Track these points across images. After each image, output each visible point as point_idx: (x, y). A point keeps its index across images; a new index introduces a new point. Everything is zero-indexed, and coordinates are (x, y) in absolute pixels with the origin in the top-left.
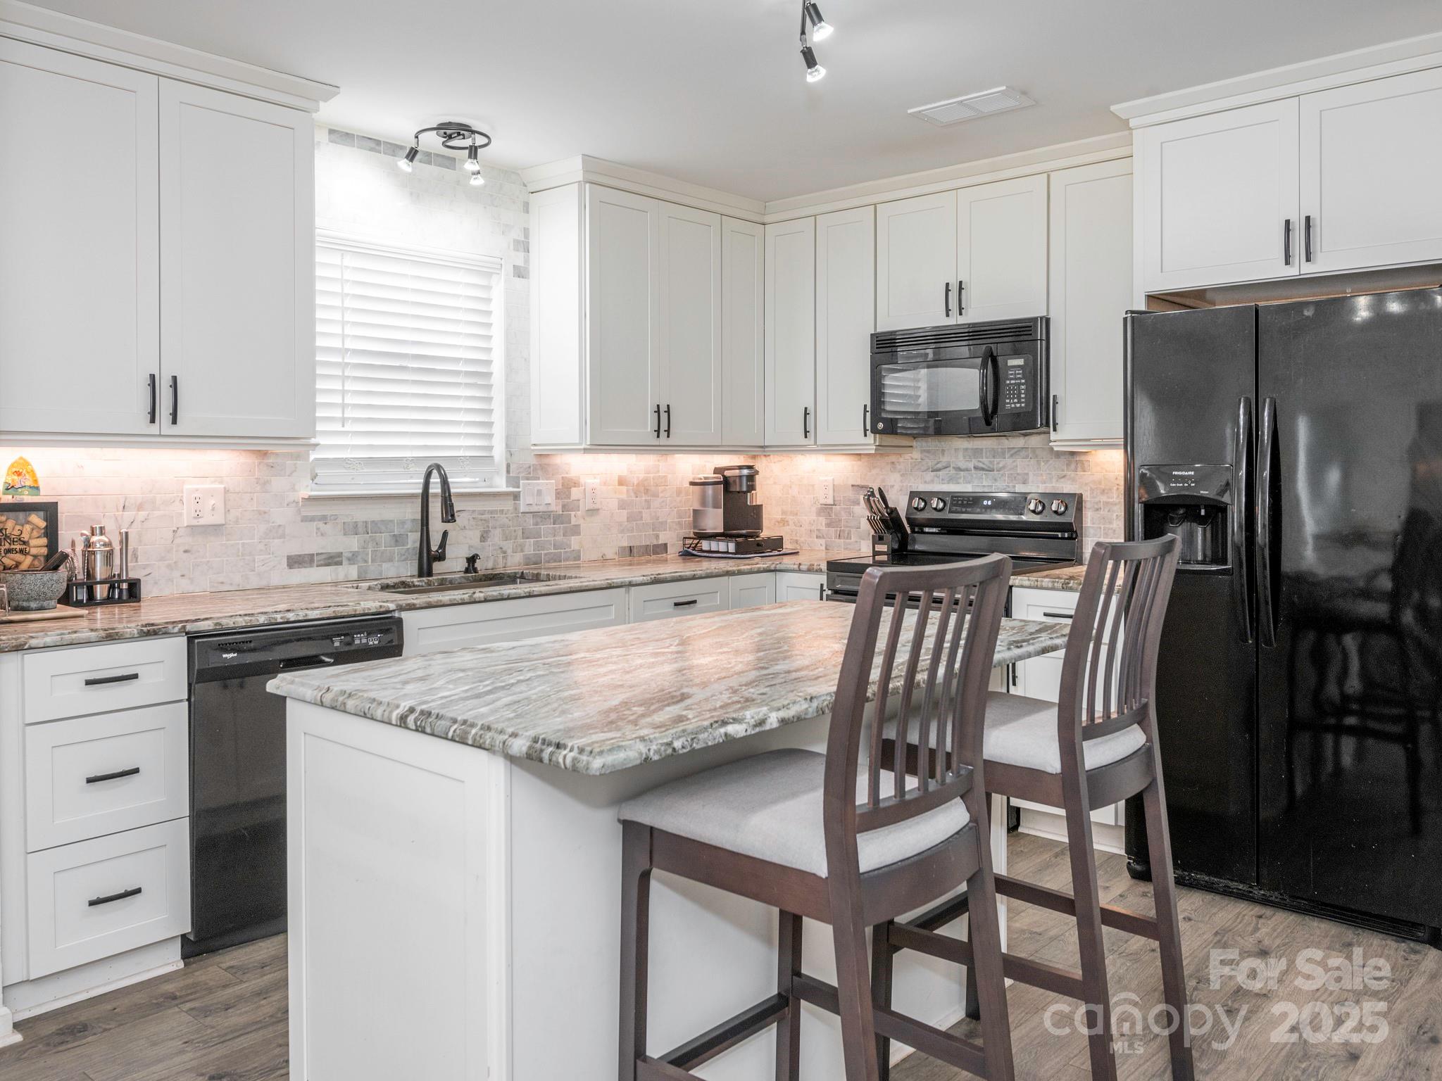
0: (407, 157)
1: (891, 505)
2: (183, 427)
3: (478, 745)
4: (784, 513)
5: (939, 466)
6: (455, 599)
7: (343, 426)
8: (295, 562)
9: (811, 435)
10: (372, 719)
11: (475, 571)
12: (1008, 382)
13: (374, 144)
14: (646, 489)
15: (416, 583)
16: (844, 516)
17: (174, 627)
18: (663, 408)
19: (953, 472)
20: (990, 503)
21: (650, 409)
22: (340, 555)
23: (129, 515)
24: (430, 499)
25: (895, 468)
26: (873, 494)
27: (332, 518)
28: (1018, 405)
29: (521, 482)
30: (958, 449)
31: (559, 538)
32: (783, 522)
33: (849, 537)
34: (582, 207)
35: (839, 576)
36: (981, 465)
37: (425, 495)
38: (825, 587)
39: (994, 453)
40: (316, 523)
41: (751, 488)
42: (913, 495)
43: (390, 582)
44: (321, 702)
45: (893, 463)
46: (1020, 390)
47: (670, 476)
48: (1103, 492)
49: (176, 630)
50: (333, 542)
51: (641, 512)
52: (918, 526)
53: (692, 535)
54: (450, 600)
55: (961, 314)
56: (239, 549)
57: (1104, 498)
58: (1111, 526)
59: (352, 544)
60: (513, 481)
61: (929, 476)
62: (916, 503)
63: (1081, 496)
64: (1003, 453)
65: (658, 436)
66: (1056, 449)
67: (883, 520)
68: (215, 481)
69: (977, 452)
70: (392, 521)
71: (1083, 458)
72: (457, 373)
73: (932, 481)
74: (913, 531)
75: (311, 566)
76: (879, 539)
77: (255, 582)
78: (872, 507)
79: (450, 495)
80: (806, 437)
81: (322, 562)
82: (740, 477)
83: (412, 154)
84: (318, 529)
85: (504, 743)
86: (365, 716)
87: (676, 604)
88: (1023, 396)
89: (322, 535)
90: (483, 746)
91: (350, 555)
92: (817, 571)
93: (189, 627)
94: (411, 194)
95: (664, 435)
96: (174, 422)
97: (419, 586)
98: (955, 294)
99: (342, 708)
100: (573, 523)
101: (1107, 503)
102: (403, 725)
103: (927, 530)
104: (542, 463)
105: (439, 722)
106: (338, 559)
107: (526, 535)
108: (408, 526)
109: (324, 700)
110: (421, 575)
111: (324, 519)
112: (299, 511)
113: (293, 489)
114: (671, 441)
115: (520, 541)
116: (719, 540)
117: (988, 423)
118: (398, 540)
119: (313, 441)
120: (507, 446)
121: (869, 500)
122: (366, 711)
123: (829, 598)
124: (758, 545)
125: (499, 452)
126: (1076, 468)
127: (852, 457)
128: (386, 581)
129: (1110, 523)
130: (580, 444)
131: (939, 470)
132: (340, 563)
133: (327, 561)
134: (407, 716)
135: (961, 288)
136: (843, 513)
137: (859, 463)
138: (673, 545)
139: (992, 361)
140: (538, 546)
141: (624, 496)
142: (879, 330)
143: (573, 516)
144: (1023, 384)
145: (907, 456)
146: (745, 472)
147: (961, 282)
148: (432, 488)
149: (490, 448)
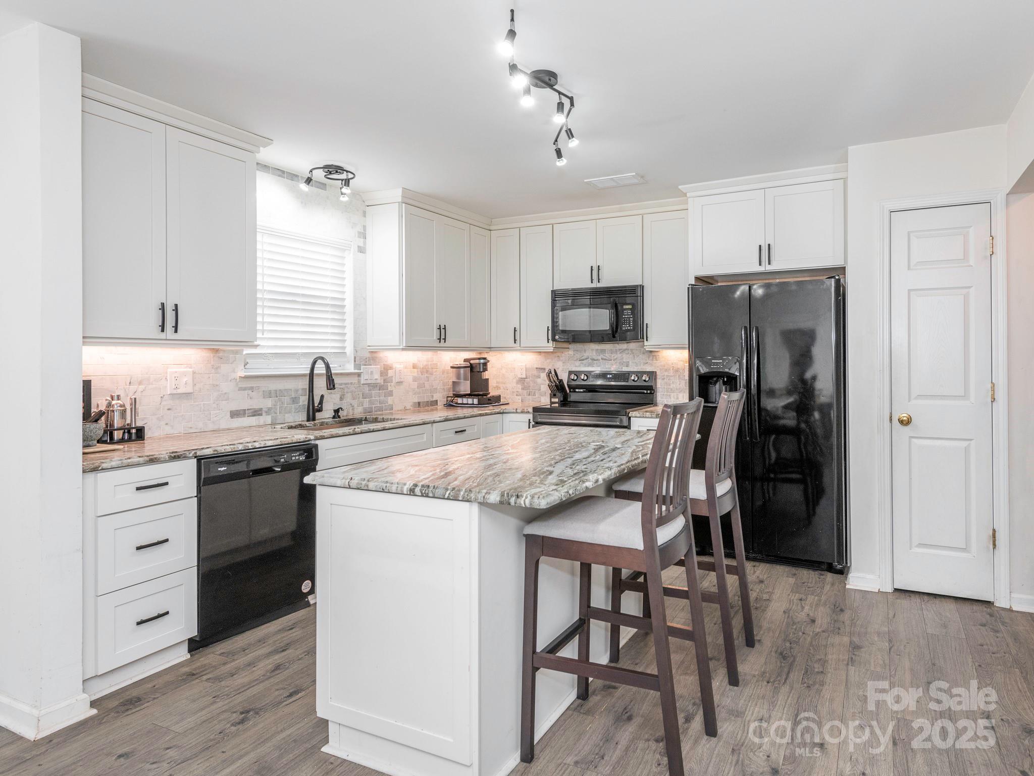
0: (305, 182)
1: (560, 378)
2: (181, 334)
3: (466, 499)
4: (497, 382)
5: (582, 358)
6: (345, 432)
7: (263, 335)
8: (235, 415)
9: (518, 341)
10: (389, 492)
11: (339, 417)
12: (624, 316)
13: (281, 173)
14: (426, 371)
15: (308, 425)
16: (532, 384)
17: (189, 454)
18: (442, 327)
19: (590, 361)
20: (611, 376)
21: (435, 327)
22: (261, 409)
23: (133, 388)
24: (314, 377)
25: (559, 359)
26: (551, 372)
27: (257, 388)
28: (629, 328)
29: (362, 367)
30: (592, 349)
31: (382, 398)
32: (498, 388)
33: (534, 395)
34: (401, 216)
35: (539, 415)
36: (605, 358)
37: (312, 375)
38: (531, 421)
39: (612, 352)
40: (246, 392)
41: (485, 370)
42: (570, 373)
43: (293, 424)
44: (349, 485)
45: (558, 356)
46: (630, 320)
47: (439, 363)
48: (666, 370)
49: (191, 455)
50: (258, 402)
51: (424, 383)
52: (573, 388)
53: (452, 395)
54: (343, 433)
55: (599, 282)
56: (201, 408)
57: (666, 374)
58: (670, 387)
59: (269, 403)
60: (357, 366)
61: (578, 363)
62: (572, 377)
63: (656, 372)
64: (616, 351)
65: (440, 342)
66: (647, 349)
67: (556, 386)
68: (187, 367)
69: (603, 351)
70: (291, 390)
71: (656, 354)
72: (327, 305)
73: (580, 366)
74: (570, 392)
75: (244, 417)
76: (553, 395)
77: (211, 427)
78: (550, 380)
79: (331, 374)
80: (515, 343)
81: (250, 414)
82: (480, 364)
83: (309, 181)
84: (248, 395)
85: (484, 497)
86: (383, 491)
87: (456, 432)
88: (631, 323)
89: (251, 398)
90: (470, 500)
91: (266, 410)
92: (526, 413)
93: (199, 453)
94: (302, 203)
95: (442, 341)
96: (176, 331)
97: (309, 426)
98: (596, 271)
99: (366, 488)
100: (389, 389)
101: (668, 376)
102: (412, 494)
103: (577, 390)
104: (372, 357)
105: (437, 491)
106: (260, 412)
107: (364, 397)
108: (300, 392)
109: (351, 485)
110: (308, 420)
111: (252, 389)
112: (237, 384)
113: (234, 371)
114: (445, 345)
115: (361, 400)
116: (468, 398)
117: (614, 337)
118: (295, 400)
119: (256, 343)
120: (354, 346)
121: (549, 375)
122: (384, 488)
123: (533, 426)
124: (489, 400)
125: (349, 350)
126: (653, 358)
127: (535, 354)
128: (290, 424)
129: (670, 385)
130: (400, 346)
131: (583, 360)
132: (261, 415)
133: (253, 414)
134: (414, 489)
135: (599, 269)
136: (531, 382)
137: (540, 356)
138: (440, 401)
139: (616, 306)
140: (371, 402)
141: (415, 374)
142: (555, 289)
143: (389, 385)
144: (631, 318)
145: (566, 353)
146: (482, 361)
147: (599, 266)
148: (316, 371)
149: (344, 348)
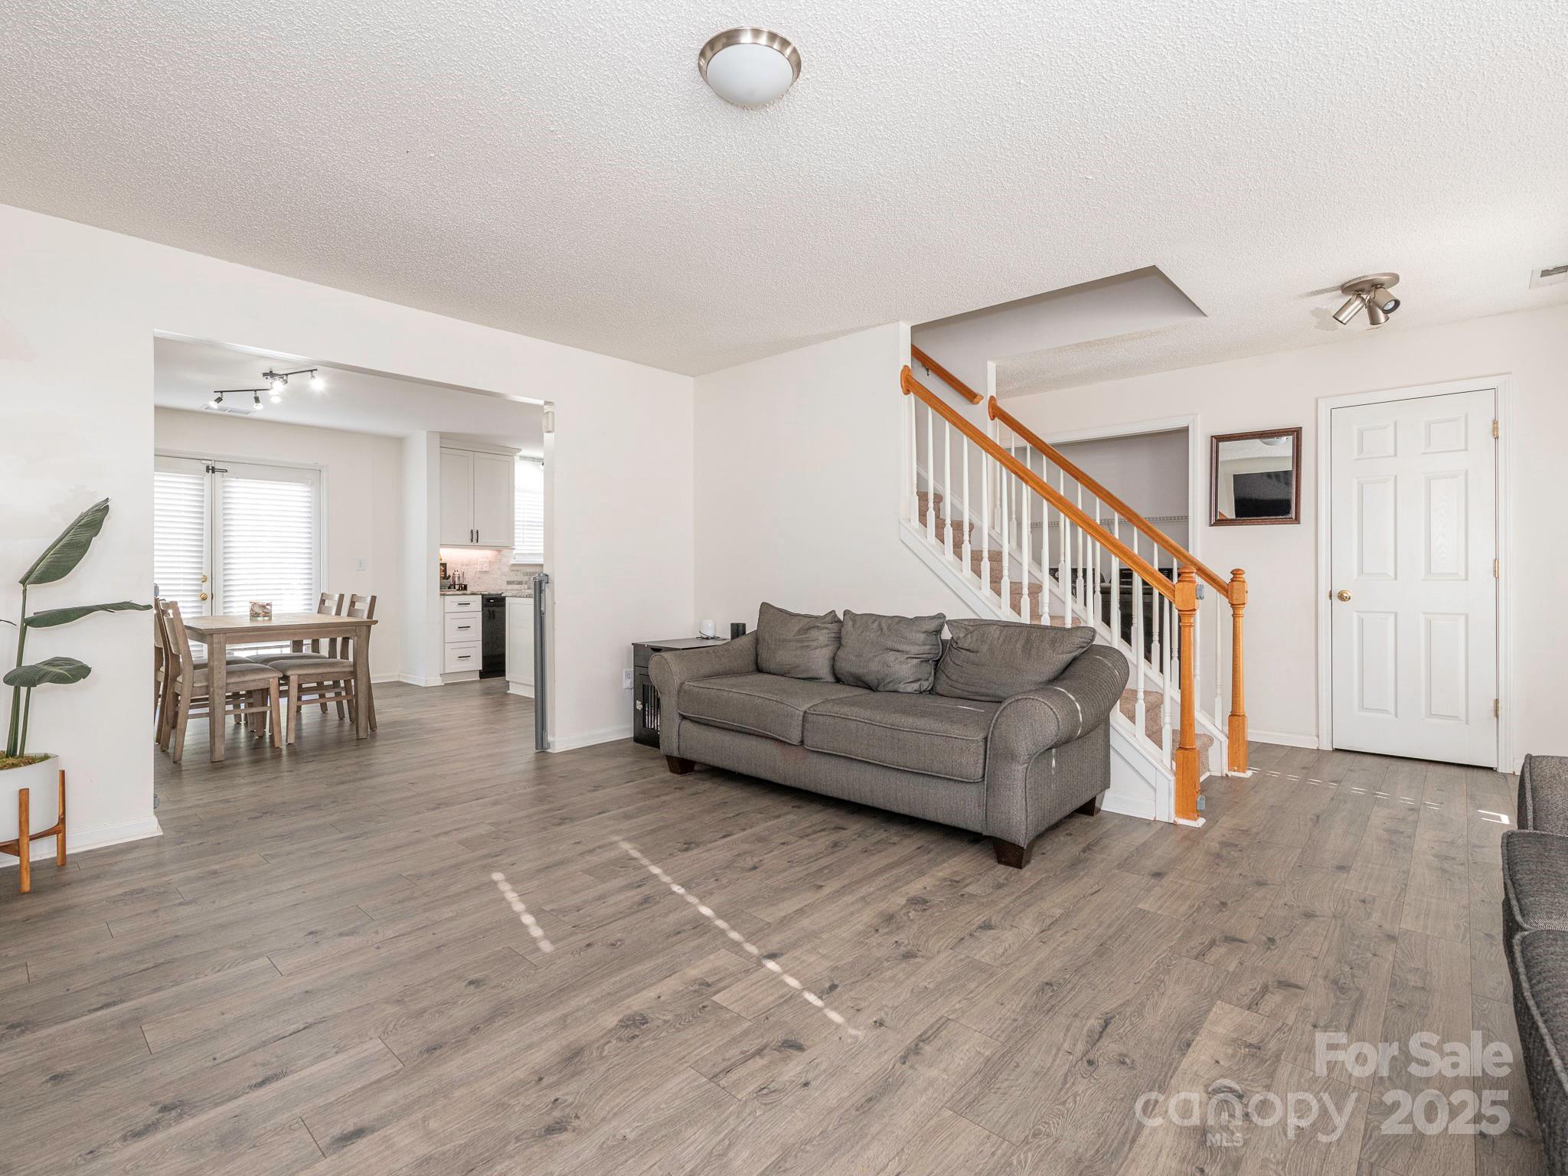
27: (520, 568)
93: (483, 593)
96: (477, 542)
112: (510, 568)
113: (508, 562)
119: (515, 547)
